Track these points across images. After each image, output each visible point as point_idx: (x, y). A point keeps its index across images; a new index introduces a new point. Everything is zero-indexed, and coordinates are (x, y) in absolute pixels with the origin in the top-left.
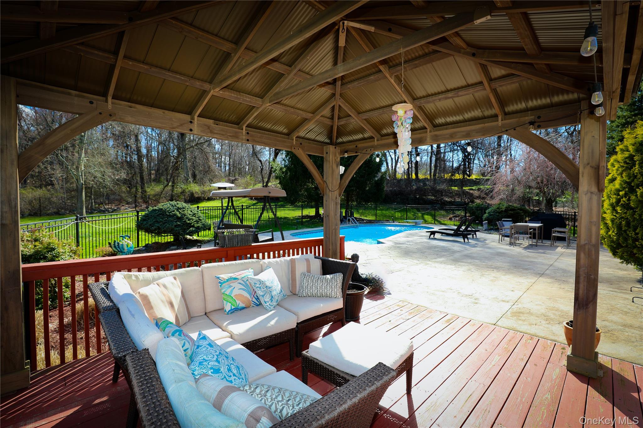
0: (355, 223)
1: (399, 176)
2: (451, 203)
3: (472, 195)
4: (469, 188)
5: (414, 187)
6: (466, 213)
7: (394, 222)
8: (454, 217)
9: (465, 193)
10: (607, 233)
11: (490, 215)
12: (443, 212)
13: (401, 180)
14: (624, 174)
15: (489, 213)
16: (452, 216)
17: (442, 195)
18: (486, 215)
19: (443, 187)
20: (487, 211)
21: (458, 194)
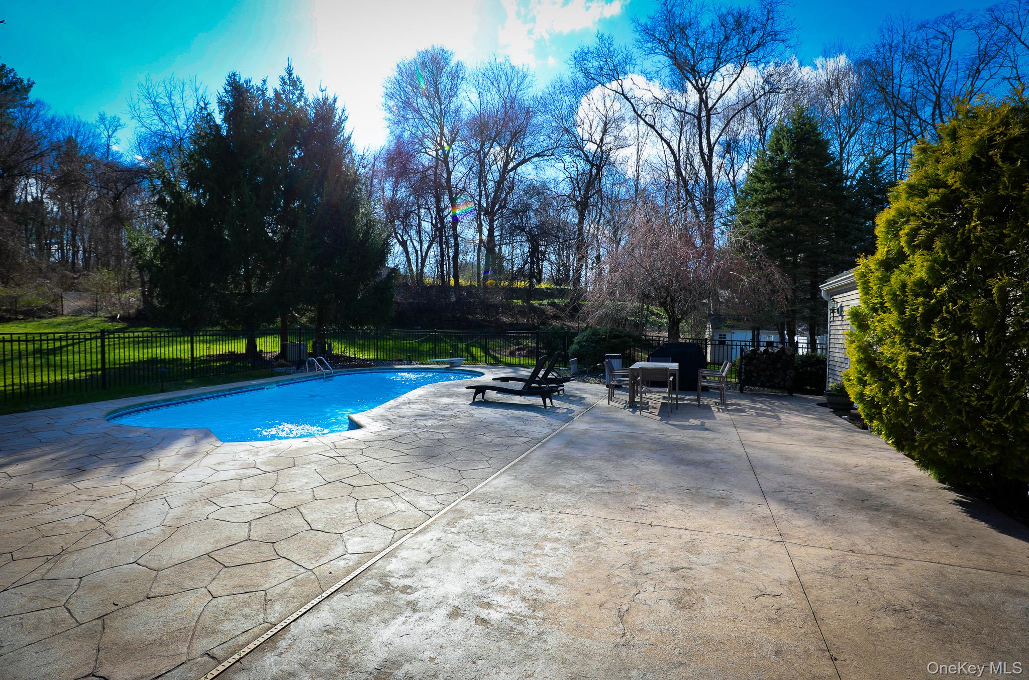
0: (327, 368)
1: (428, 281)
2: (511, 326)
3: (543, 312)
4: (538, 302)
5: (453, 299)
6: (537, 344)
7: (411, 363)
8: (518, 350)
9: (533, 309)
10: (885, 394)
11: (581, 347)
12: (501, 342)
13: (432, 287)
14: (938, 244)
15: (579, 343)
16: (515, 347)
17: (497, 313)
18: (574, 347)
19: (498, 299)
20: (576, 340)
21: (522, 312)
